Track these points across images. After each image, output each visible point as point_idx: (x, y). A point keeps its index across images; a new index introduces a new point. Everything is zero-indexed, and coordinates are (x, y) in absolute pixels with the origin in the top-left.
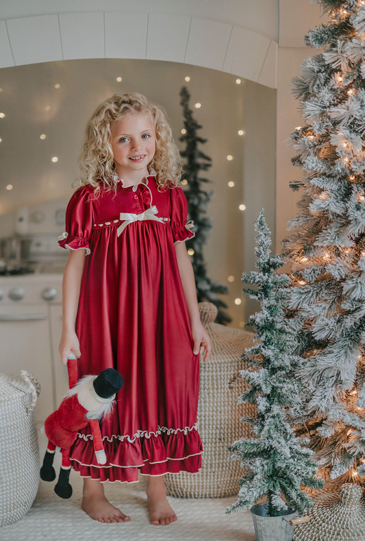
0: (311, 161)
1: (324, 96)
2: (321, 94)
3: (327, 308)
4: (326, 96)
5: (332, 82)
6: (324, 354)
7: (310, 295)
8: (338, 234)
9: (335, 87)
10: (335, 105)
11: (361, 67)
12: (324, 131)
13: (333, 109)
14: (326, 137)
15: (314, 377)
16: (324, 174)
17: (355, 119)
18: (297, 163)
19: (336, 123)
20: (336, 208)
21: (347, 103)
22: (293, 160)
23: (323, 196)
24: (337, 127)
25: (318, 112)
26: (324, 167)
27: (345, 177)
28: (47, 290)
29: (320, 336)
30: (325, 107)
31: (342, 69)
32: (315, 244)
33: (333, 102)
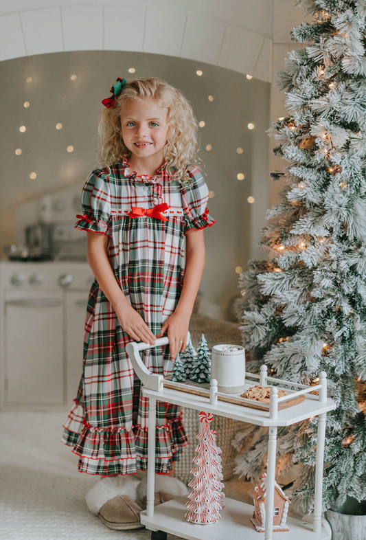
0: (291, 150)
1: (305, 88)
2: (303, 86)
3: (298, 295)
4: (308, 88)
5: (314, 75)
6: (293, 341)
7: (283, 282)
8: (314, 223)
9: (317, 80)
10: (316, 97)
11: (342, 62)
12: (304, 122)
13: (314, 101)
14: (306, 128)
15: (281, 363)
16: (304, 164)
17: (335, 111)
18: (278, 153)
19: (316, 115)
20: (314, 197)
21: (328, 96)
22: (275, 151)
23: (301, 185)
24: (318, 118)
25: (299, 104)
26: (304, 157)
27: (325, 168)
28: (63, 277)
29: (289, 323)
30: (307, 99)
31: (325, 63)
32: (291, 232)
33: (314, 94)
